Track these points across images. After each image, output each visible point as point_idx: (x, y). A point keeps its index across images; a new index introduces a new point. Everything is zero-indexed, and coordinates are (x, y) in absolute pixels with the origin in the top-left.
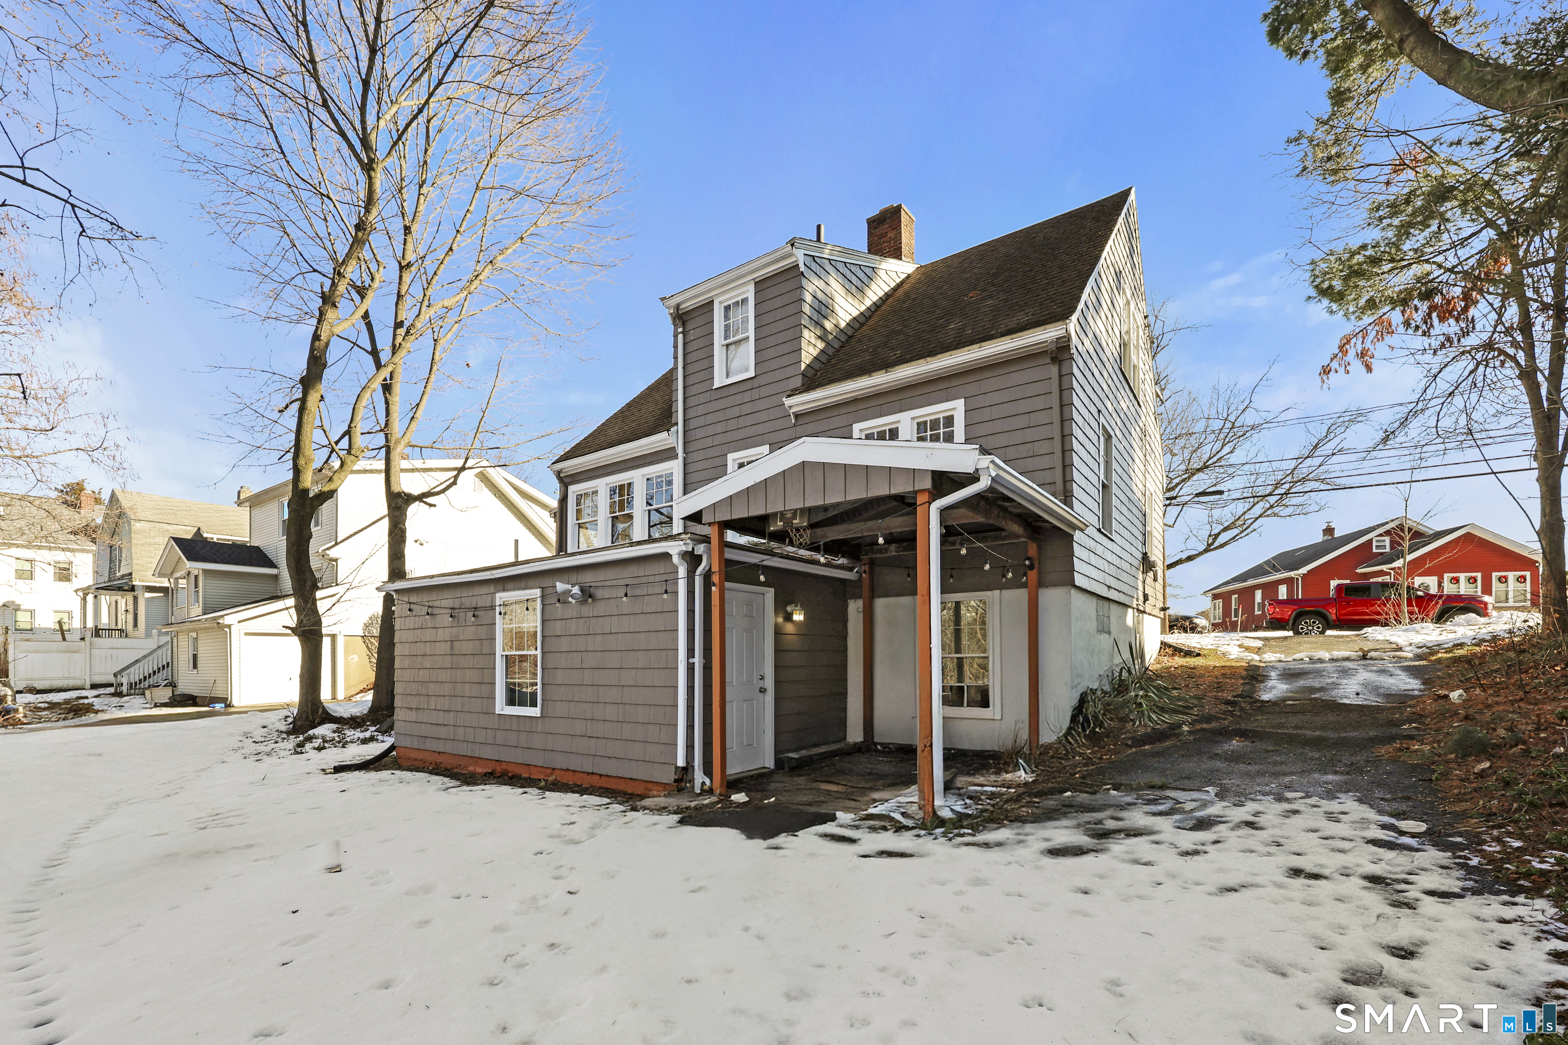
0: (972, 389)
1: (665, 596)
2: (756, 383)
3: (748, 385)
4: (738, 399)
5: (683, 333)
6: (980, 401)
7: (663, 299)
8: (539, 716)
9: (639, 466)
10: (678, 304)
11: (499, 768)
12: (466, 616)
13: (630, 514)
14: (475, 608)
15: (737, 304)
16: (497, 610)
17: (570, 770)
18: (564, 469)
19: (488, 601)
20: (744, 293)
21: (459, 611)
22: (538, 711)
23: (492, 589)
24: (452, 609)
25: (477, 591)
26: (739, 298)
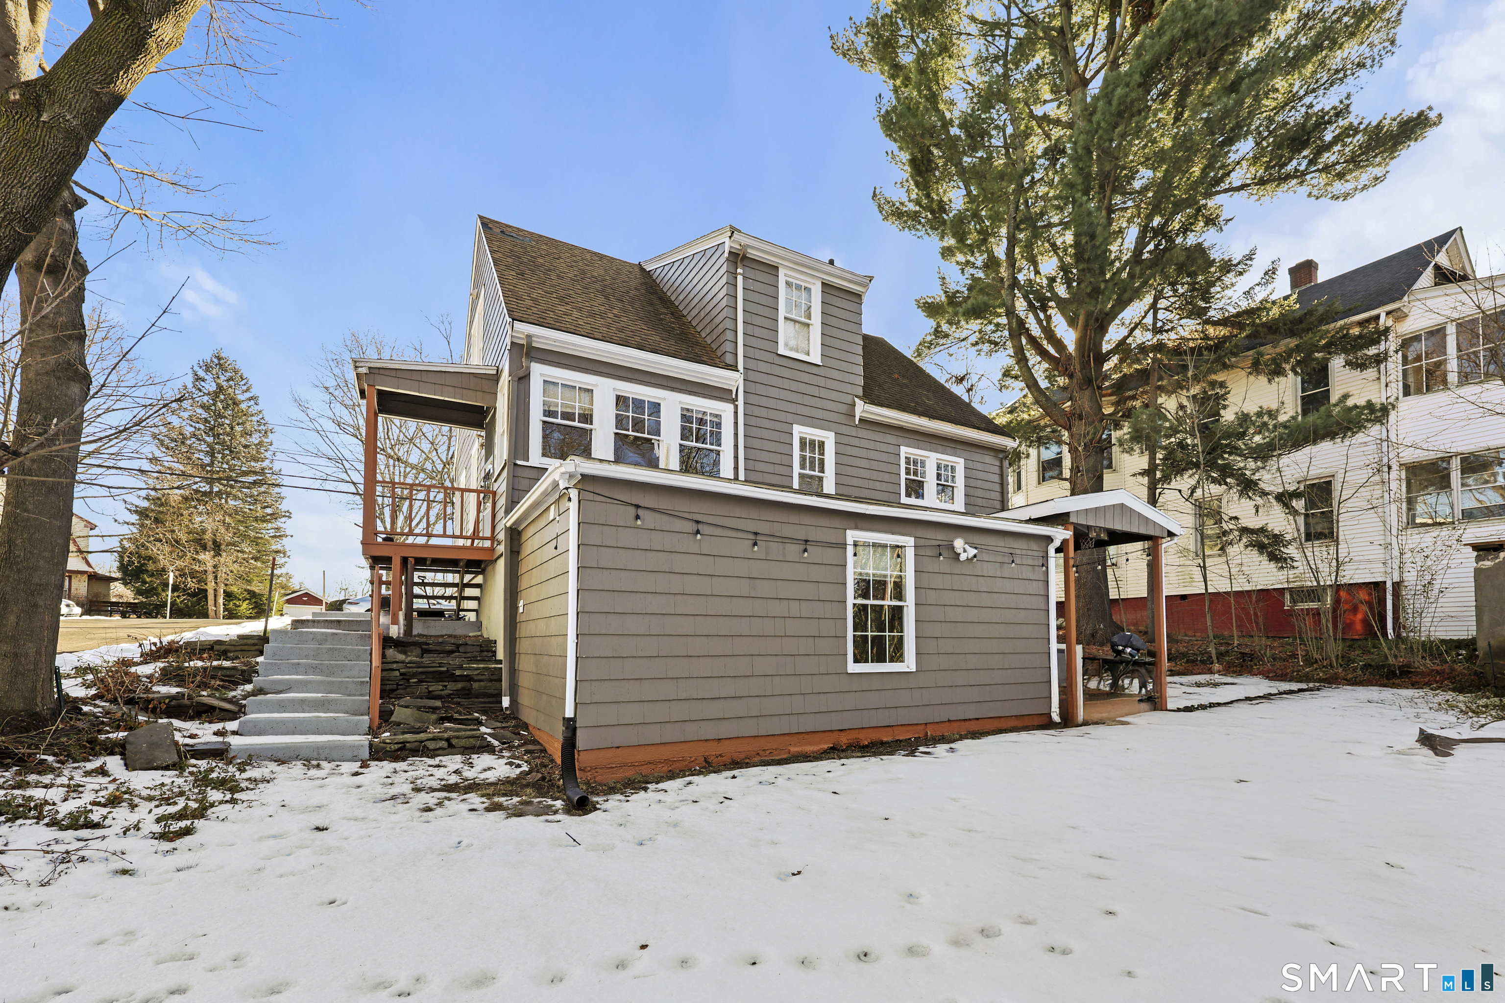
1: (1044, 568)
2: (821, 372)
3: (815, 370)
4: (805, 378)
5: (742, 275)
7: (732, 229)
8: (914, 670)
9: (673, 389)
10: (748, 246)
11: (844, 740)
12: (784, 549)
13: (651, 440)
14: (806, 541)
15: (798, 287)
16: (850, 550)
17: (949, 721)
18: (538, 337)
19: (832, 536)
20: (809, 282)
21: (771, 539)
22: (909, 663)
23: (836, 522)
24: (756, 534)
25: (806, 519)
26: (803, 284)
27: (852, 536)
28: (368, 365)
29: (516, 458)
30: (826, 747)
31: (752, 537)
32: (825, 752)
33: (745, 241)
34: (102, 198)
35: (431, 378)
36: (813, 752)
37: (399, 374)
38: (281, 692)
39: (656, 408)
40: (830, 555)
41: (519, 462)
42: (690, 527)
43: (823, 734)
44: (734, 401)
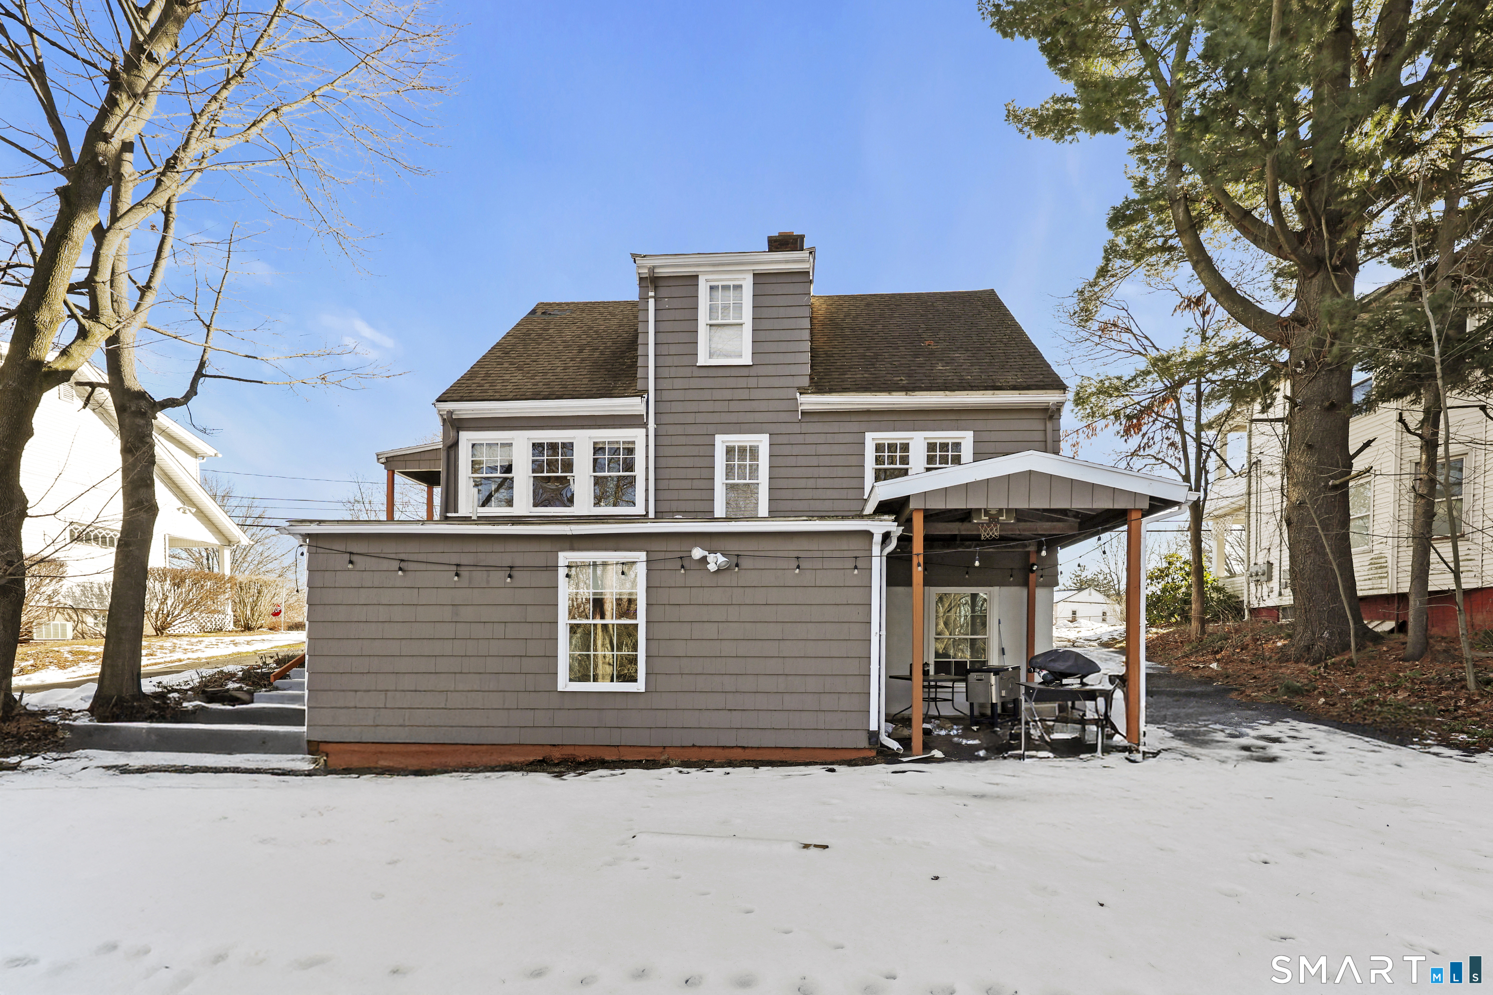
0: (980, 425)
1: (856, 572)
2: (753, 372)
3: (745, 372)
4: (731, 383)
5: (655, 297)
6: (985, 436)
7: (634, 256)
8: (644, 691)
9: (582, 427)
10: (654, 267)
11: (556, 754)
12: (489, 576)
13: (566, 477)
14: (511, 567)
15: (726, 288)
16: (562, 572)
17: (694, 746)
18: (460, 410)
19: (539, 560)
20: (738, 279)
21: (474, 568)
22: (639, 686)
23: (547, 546)
24: (458, 565)
25: (512, 546)
26: (731, 283)
27: (564, 558)
28: (386, 456)
29: (447, 512)
30: (531, 759)
31: (454, 568)
32: (531, 763)
33: (649, 262)
34: (261, 382)
35: (427, 456)
36: (517, 763)
37: (406, 458)
38: (285, 690)
39: (568, 447)
40: (542, 578)
41: (449, 515)
42: (395, 565)
43: (531, 748)
44: (645, 425)
